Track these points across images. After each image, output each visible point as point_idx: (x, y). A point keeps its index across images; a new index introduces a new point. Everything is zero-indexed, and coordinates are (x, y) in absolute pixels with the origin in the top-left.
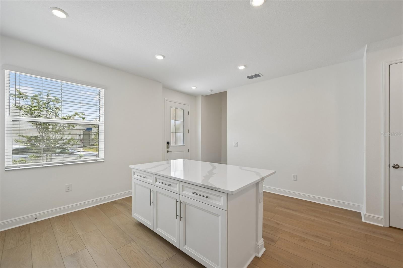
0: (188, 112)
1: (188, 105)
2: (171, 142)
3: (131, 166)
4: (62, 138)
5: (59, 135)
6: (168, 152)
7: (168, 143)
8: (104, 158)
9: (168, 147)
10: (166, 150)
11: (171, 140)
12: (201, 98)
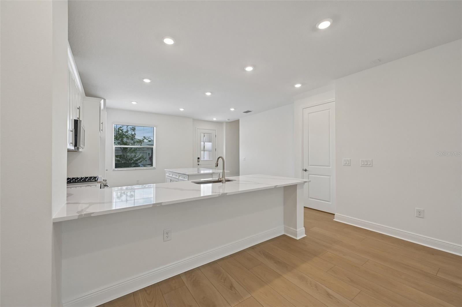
0: (216, 135)
1: (215, 130)
2: (201, 158)
4: (135, 156)
5: (134, 154)
6: (198, 165)
7: (199, 158)
8: (155, 167)
9: (198, 162)
10: (197, 163)
11: (201, 157)
12: (225, 124)
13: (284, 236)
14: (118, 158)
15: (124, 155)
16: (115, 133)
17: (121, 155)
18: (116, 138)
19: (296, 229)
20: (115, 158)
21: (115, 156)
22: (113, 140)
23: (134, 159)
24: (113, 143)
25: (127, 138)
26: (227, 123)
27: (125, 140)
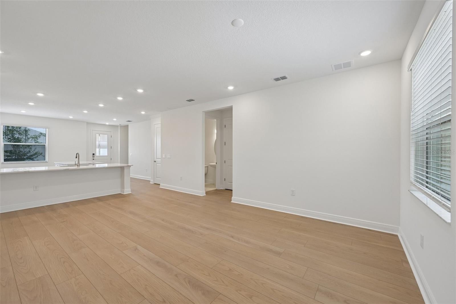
0: (111, 136)
1: (111, 132)
3: (55, 162)
4: (30, 151)
5: (28, 150)
6: (93, 159)
7: (94, 154)
8: (48, 161)
9: (94, 157)
11: (96, 153)
12: (119, 127)
13: (120, 194)
14: (7, 153)
15: (15, 151)
16: (4, 129)
17: (11, 151)
18: (5, 134)
19: (124, 189)
20: (4, 153)
21: (4, 152)
22: (2, 136)
23: (29, 155)
24: (2, 138)
25: (20, 134)
26: (121, 126)
27: (17, 136)
